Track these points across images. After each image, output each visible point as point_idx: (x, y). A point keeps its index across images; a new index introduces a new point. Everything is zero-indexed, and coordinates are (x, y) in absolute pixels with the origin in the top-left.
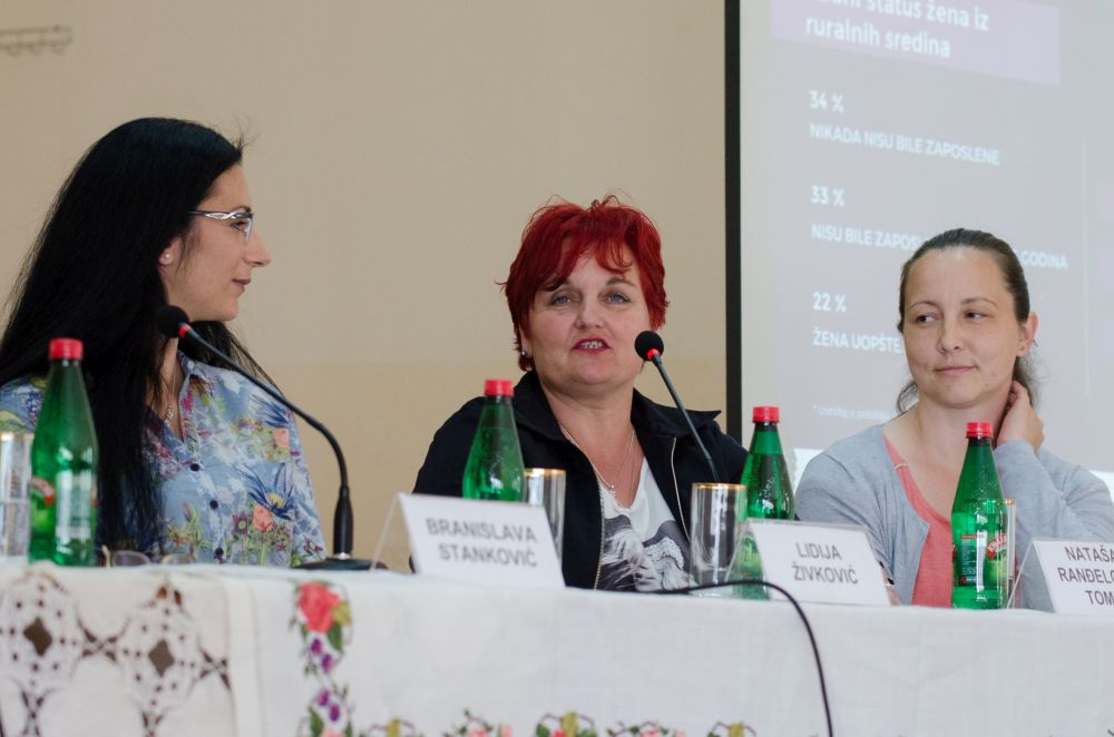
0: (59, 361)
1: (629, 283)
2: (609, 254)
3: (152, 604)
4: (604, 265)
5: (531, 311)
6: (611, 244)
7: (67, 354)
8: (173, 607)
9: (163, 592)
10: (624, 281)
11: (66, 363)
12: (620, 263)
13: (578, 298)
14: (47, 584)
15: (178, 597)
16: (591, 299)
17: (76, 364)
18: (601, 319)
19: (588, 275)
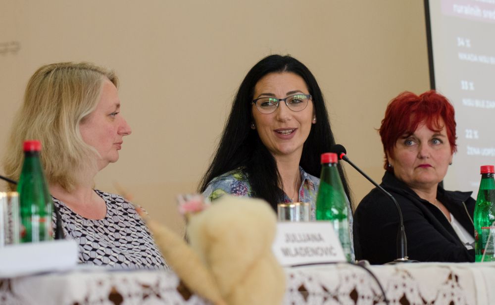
0: (326, 164)
1: (442, 136)
2: (433, 122)
3: (447, 283)
4: (431, 129)
5: (394, 148)
6: (434, 118)
7: (331, 161)
8: (455, 284)
9: (450, 277)
10: (440, 135)
11: (330, 165)
12: (438, 127)
13: (419, 142)
14: (406, 275)
15: (457, 277)
16: (425, 143)
17: (335, 165)
18: (430, 153)
19: (423, 132)
